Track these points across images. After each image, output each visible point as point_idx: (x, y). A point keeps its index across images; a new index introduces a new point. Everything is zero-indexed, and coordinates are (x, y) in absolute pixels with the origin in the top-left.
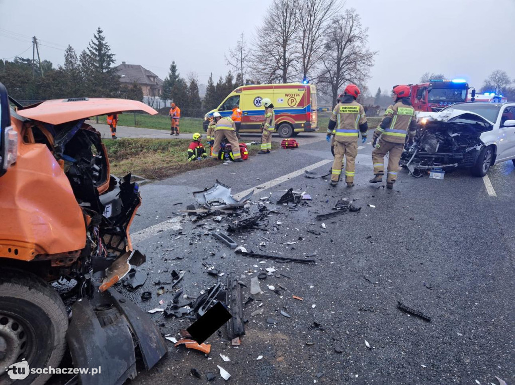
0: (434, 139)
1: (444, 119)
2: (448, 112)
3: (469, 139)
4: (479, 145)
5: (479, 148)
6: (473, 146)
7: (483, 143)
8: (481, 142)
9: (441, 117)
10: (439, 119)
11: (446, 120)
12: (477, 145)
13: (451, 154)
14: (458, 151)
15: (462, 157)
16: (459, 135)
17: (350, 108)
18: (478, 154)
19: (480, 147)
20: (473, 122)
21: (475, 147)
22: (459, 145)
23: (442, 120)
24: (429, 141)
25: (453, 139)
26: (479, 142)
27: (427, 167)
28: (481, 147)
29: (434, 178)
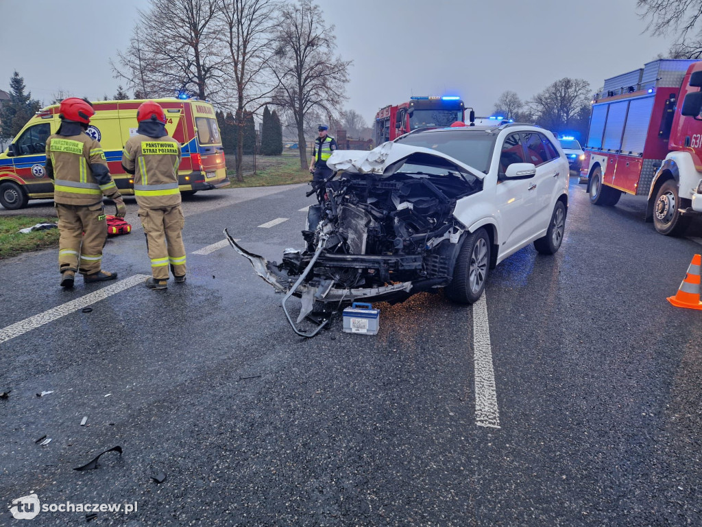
0: (362, 219)
1: (377, 168)
2: (383, 151)
3: (432, 216)
4: (455, 231)
5: (455, 238)
6: (442, 235)
7: (463, 226)
8: (458, 223)
9: (371, 164)
10: (366, 169)
11: (380, 169)
12: (451, 230)
13: (393, 260)
14: (410, 249)
15: (418, 264)
16: (411, 206)
17: (162, 145)
18: (456, 252)
19: (458, 234)
20: (442, 172)
21: (446, 236)
22: (410, 234)
23: (373, 170)
24: (354, 222)
25: (396, 220)
26: (455, 224)
27: (345, 292)
28: (461, 236)
29: (354, 331)
